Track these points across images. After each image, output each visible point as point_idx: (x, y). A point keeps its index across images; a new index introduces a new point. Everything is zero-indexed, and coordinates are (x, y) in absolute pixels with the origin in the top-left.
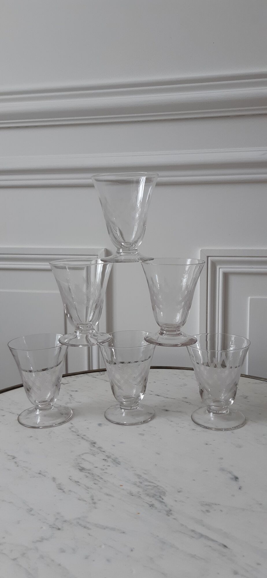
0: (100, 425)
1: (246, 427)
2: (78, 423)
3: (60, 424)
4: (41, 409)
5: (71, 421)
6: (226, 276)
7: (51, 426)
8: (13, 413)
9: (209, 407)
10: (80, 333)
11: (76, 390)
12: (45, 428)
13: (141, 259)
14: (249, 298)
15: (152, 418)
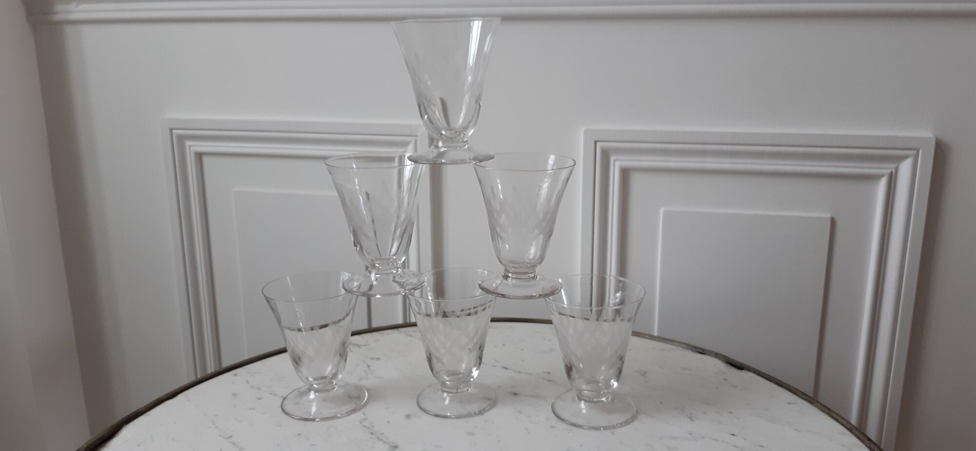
0: (408, 416)
1: (635, 424)
2: (375, 412)
3: (349, 413)
4: (316, 391)
5: (364, 410)
6: (625, 173)
7: (335, 417)
8: (275, 395)
9: (580, 391)
10: (376, 274)
11: (377, 357)
12: (325, 420)
13: (475, 159)
14: (662, 210)
15: (491, 407)
